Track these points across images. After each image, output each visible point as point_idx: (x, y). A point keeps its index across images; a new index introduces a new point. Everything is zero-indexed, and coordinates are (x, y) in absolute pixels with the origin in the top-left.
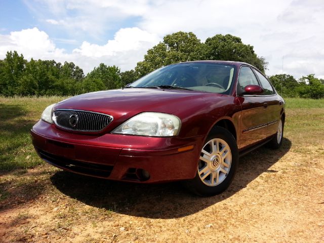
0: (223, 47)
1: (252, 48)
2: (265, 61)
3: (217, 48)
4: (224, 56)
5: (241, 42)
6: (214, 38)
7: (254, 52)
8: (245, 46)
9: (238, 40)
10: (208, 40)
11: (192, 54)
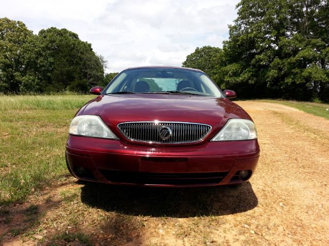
0: (60, 41)
1: (90, 45)
2: (104, 60)
3: (54, 42)
4: (63, 51)
5: (78, 39)
6: (49, 31)
7: (92, 49)
8: (83, 42)
9: (75, 36)
10: (42, 32)
11: (24, 45)
